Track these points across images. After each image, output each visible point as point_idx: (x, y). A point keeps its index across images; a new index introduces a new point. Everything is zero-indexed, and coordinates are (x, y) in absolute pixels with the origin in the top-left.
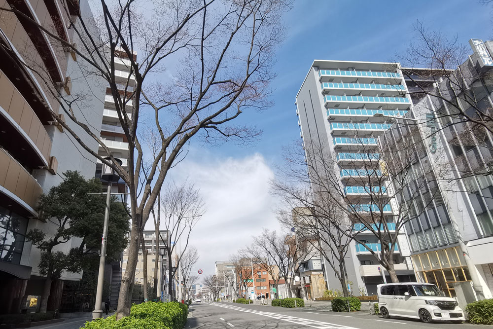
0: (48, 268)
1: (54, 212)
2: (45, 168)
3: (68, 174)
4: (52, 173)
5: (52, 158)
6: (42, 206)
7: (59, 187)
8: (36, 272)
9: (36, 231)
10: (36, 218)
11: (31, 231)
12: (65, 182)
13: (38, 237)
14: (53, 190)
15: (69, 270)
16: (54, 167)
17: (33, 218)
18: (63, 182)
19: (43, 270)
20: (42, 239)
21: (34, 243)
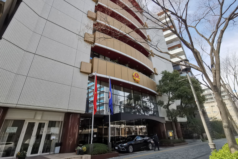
0: (170, 117)
1: (164, 91)
2: (154, 74)
3: (163, 73)
4: (157, 74)
5: (154, 68)
6: (159, 90)
7: (161, 79)
8: (167, 119)
9: (160, 101)
10: (158, 95)
11: (158, 101)
12: (163, 77)
13: (162, 103)
14: (160, 81)
15: (180, 117)
16: (156, 72)
17: (157, 96)
18: (162, 77)
19: (169, 118)
20: (164, 104)
21: (161, 106)
